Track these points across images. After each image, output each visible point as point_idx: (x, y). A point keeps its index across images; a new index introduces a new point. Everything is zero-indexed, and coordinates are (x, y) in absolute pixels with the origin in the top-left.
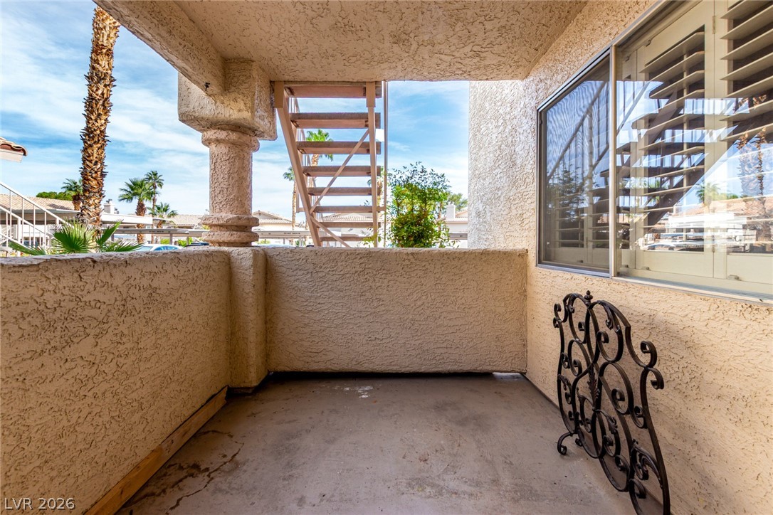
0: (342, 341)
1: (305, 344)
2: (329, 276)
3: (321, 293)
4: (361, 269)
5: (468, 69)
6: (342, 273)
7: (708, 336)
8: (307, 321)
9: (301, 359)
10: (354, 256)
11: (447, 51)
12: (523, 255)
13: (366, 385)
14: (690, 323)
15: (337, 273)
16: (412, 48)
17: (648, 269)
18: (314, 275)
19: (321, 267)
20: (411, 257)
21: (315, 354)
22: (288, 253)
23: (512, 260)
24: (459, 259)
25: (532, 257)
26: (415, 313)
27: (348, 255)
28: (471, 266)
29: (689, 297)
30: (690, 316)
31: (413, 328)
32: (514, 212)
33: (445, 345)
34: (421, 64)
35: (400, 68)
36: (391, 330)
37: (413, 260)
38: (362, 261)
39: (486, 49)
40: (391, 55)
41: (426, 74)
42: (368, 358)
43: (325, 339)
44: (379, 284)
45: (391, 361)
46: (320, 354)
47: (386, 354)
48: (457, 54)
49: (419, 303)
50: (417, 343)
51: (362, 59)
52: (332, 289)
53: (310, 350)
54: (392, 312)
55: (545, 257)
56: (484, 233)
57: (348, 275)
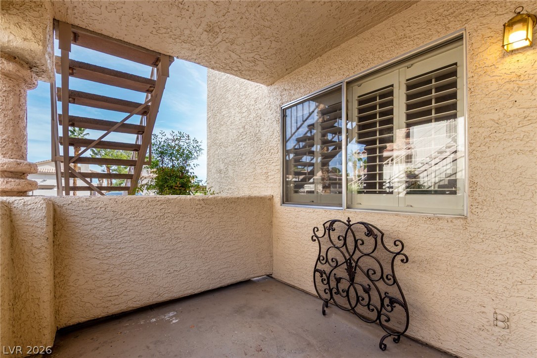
0: (144, 279)
1: (103, 289)
2: (130, 222)
3: (121, 239)
4: (161, 214)
5: (243, 69)
6: (143, 218)
7: (407, 234)
8: (106, 267)
9: (99, 306)
10: (154, 203)
11: (238, 52)
12: (271, 198)
13: (169, 312)
14: (397, 229)
15: (138, 219)
16: (216, 41)
17: (360, 204)
18: (113, 222)
19: (122, 214)
20: (202, 202)
21: (115, 297)
22: (83, 202)
23: (265, 202)
24: (235, 202)
25: (278, 199)
26: (205, 245)
27: (149, 202)
28: (242, 208)
29: (396, 216)
30: (397, 225)
31: (204, 257)
32: (259, 171)
33: (225, 266)
34: (214, 54)
35: (197, 52)
36: (187, 262)
37: (203, 205)
38: (162, 207)
39: (262, 60)
40: (197, 39)
41: (213, 62)
42: (168, 289)
43: (125, 280)
44: (177, 226)
45: (187, 286)
46: (120, 296)
47: (183, 282)
48: (242, 56)
49: (208, 237)
50: (207, 268)
51: (171, 33)
52: (133, 234)
53: (110, 295)
54: (187, 247)
55: (286, 199)
56: (226, 185)
57: (149, 220)
